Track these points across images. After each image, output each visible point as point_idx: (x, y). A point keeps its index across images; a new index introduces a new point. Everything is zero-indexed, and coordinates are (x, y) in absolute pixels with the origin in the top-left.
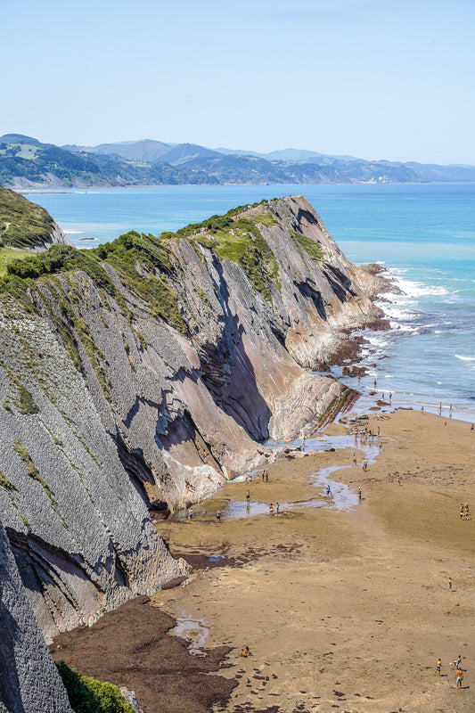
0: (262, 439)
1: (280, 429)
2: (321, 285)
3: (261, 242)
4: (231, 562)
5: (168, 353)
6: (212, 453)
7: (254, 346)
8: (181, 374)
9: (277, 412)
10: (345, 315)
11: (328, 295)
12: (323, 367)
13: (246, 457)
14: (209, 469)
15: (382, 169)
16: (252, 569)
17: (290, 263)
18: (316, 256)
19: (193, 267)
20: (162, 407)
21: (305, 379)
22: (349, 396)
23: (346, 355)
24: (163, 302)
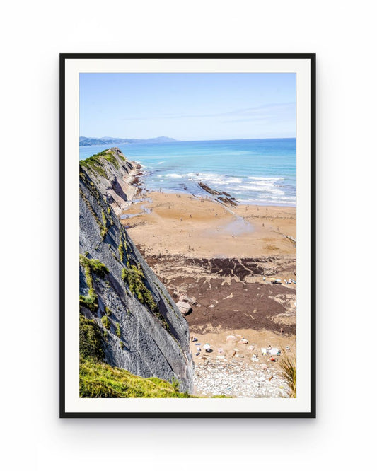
0: (126, 200)
1: (129, 198)
2: (126, 166)
3: (114, 157)
4: (131, 227)
5: (105, 184)
6: (118, 205)
7: (119, 181)
8: (109, 188)
9: (127, 195)
10: (133, 172)
11: (128, 169)
12: (132, 184)
13: (124, 205)
14: (118, 208)
15: (126, 141)
16: (136, 228)
17: (120, 163)
18: (124, 160)
19: (106, 164)
20: (107, 196)
21: (130, 187)
22: (140, 190)
23: (136, 182)
24: (102, 172)
